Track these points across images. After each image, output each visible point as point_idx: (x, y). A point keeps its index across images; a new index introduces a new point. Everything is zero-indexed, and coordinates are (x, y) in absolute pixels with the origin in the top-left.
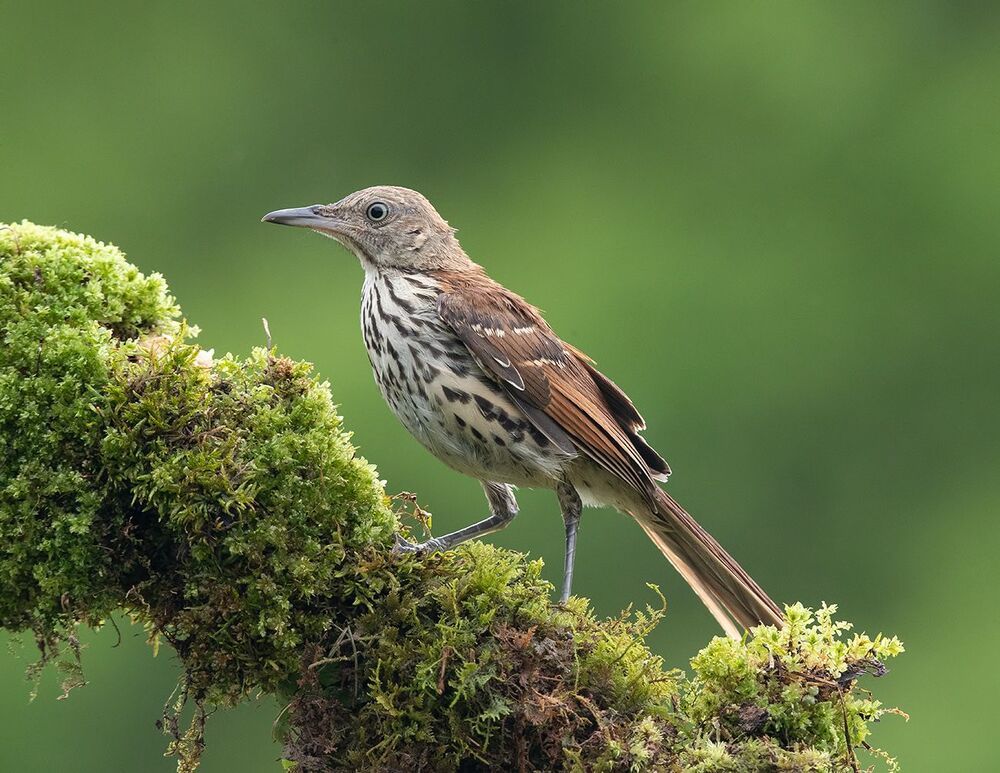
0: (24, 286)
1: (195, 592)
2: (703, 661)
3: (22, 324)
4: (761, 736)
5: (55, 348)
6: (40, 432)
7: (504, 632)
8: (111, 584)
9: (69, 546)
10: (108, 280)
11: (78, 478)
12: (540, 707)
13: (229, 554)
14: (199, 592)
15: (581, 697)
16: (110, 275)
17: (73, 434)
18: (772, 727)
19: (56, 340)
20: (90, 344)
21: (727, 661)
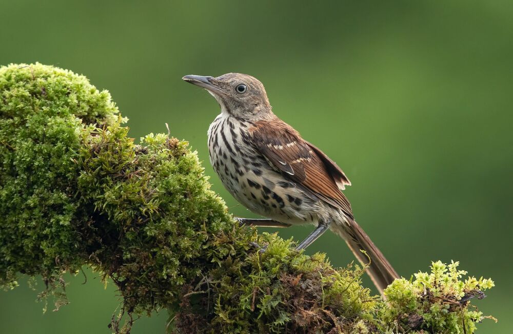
0: (36, 97)
1: (129, 256)
2: (390, 291)
3: (35, 116)
4: (419, 330)
5: (52, 129)
6: (44, 172)
7: (284, 277)
8: (81, 252)
9: (60, 231)
10: (80, 93)
11: (64, 196)
12: (303, 317)
13: (147, 236)
14: (131, 256)
15: (325, 311)
16: (81, 91)
17: (61, 173)
18: (425, 326)
19: (53, 124)
20: (70, 127)
21: (402, 291)
